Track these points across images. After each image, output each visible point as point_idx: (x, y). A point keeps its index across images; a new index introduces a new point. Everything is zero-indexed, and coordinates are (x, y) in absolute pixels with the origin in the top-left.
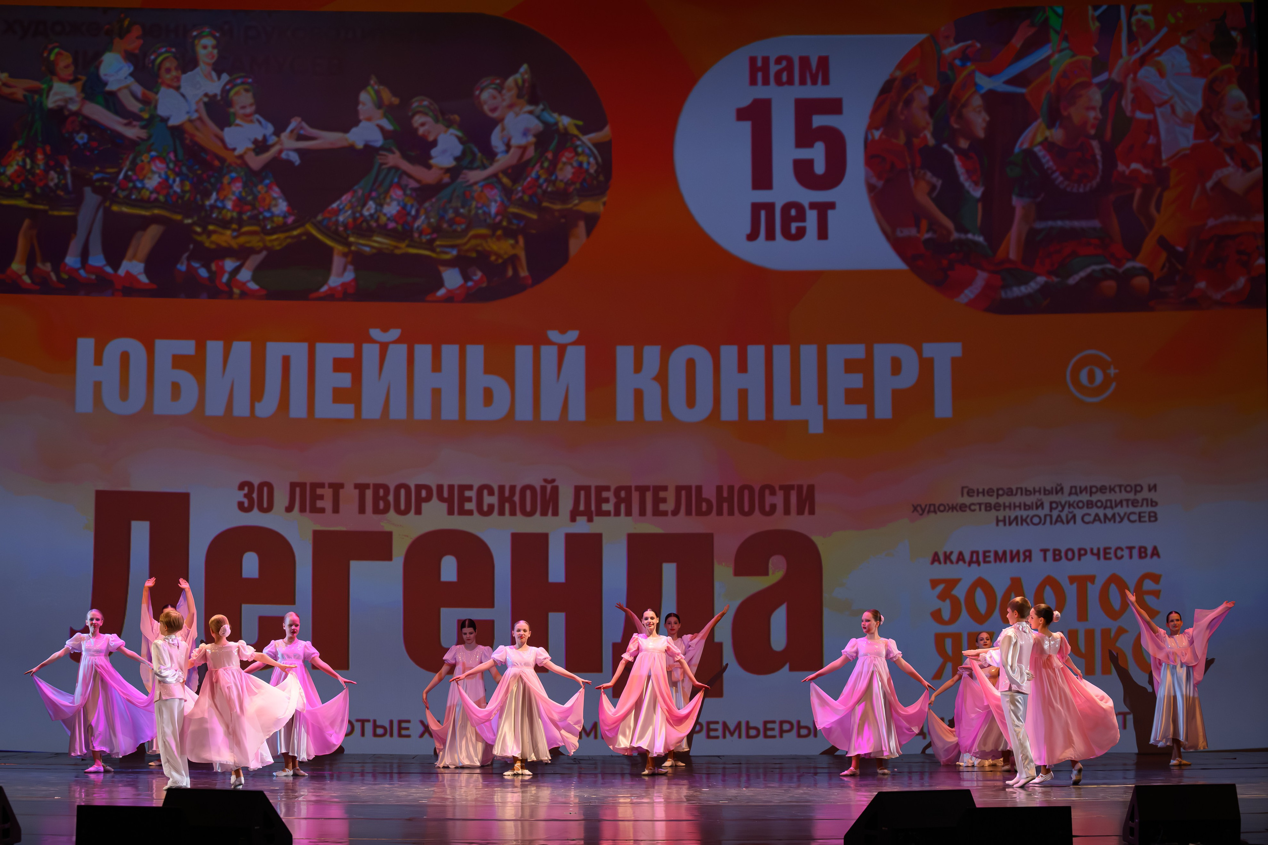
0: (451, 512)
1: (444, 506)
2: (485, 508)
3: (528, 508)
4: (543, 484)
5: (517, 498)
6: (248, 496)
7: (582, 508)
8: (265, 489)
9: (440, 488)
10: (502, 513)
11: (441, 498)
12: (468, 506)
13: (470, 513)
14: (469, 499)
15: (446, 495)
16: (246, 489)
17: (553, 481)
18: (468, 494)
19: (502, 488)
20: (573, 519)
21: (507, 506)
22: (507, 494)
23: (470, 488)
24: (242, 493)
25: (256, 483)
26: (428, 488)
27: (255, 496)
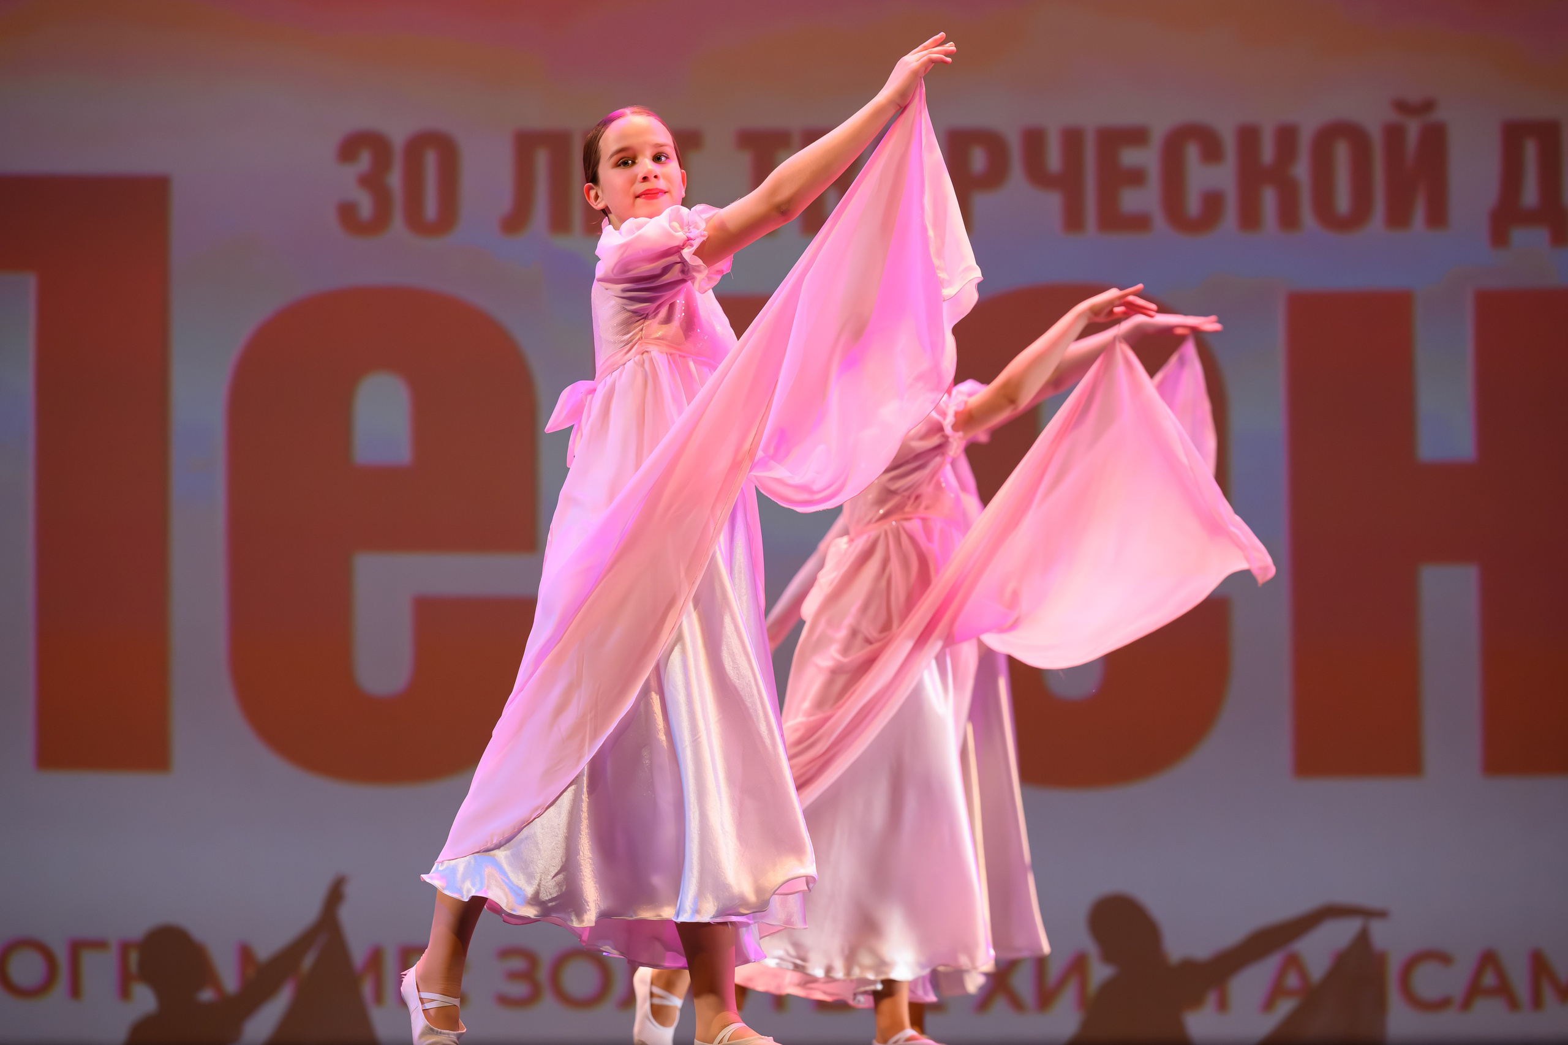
0: (1073, 220)
1: (1052, 202)
2: (1193, 206)
3: (1343, 202)
4: (1393, 117)
5: (1302, 170)
6: (373, 182)
7: (1530, 195)
8: (431, 160)
9: (1034, 140)
10: (1250, 218)
11: (1037, 174)
12: (1131, 200)
13: (1140, 223)
14: (1136, 177)
15: (1054, 160)
16: (364, 161)
17: (1428, 106)
18: (1130, 157)
19: (1248, 136)
20: (1499, 236)
21: (1269, 198)
22: (1268, 153)
23: (1137, 136)
24: (351, 173)
25: (398, 134)
26: (993, 143)
27: (395, 180)
